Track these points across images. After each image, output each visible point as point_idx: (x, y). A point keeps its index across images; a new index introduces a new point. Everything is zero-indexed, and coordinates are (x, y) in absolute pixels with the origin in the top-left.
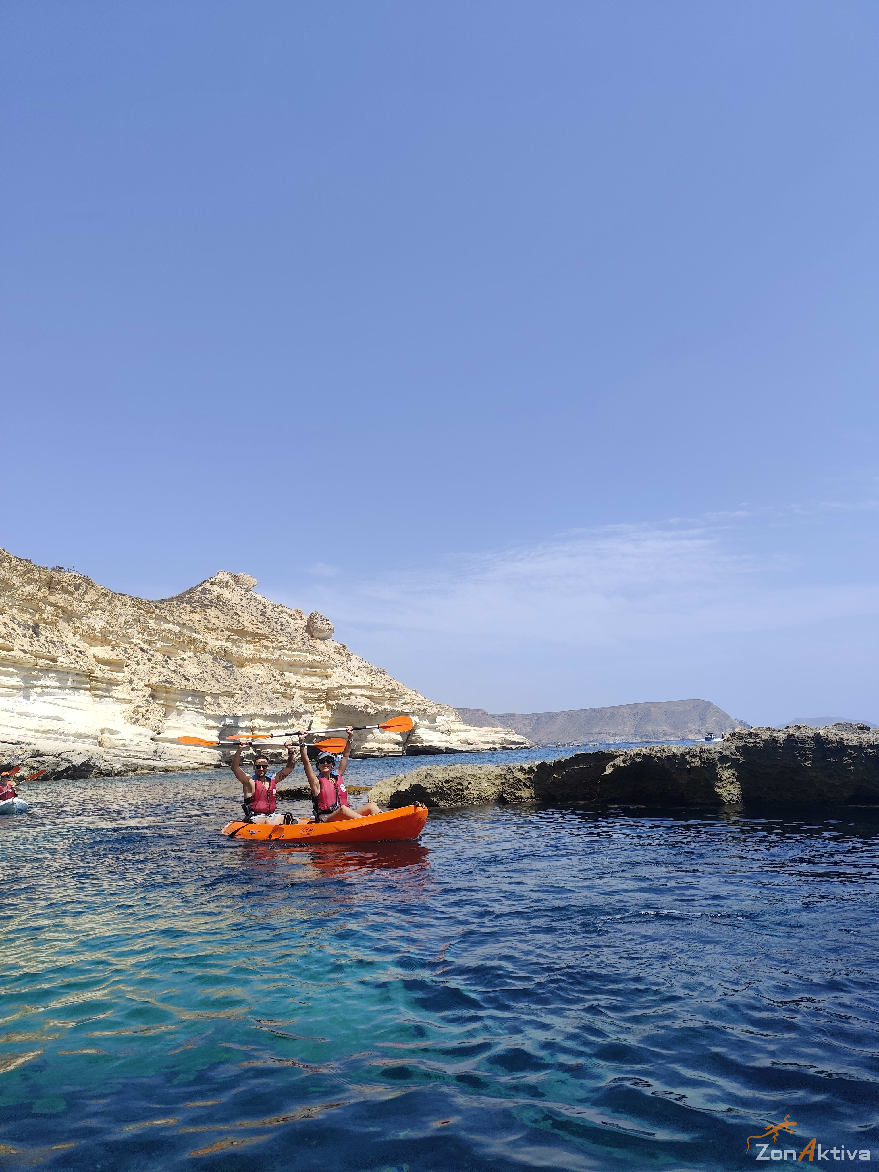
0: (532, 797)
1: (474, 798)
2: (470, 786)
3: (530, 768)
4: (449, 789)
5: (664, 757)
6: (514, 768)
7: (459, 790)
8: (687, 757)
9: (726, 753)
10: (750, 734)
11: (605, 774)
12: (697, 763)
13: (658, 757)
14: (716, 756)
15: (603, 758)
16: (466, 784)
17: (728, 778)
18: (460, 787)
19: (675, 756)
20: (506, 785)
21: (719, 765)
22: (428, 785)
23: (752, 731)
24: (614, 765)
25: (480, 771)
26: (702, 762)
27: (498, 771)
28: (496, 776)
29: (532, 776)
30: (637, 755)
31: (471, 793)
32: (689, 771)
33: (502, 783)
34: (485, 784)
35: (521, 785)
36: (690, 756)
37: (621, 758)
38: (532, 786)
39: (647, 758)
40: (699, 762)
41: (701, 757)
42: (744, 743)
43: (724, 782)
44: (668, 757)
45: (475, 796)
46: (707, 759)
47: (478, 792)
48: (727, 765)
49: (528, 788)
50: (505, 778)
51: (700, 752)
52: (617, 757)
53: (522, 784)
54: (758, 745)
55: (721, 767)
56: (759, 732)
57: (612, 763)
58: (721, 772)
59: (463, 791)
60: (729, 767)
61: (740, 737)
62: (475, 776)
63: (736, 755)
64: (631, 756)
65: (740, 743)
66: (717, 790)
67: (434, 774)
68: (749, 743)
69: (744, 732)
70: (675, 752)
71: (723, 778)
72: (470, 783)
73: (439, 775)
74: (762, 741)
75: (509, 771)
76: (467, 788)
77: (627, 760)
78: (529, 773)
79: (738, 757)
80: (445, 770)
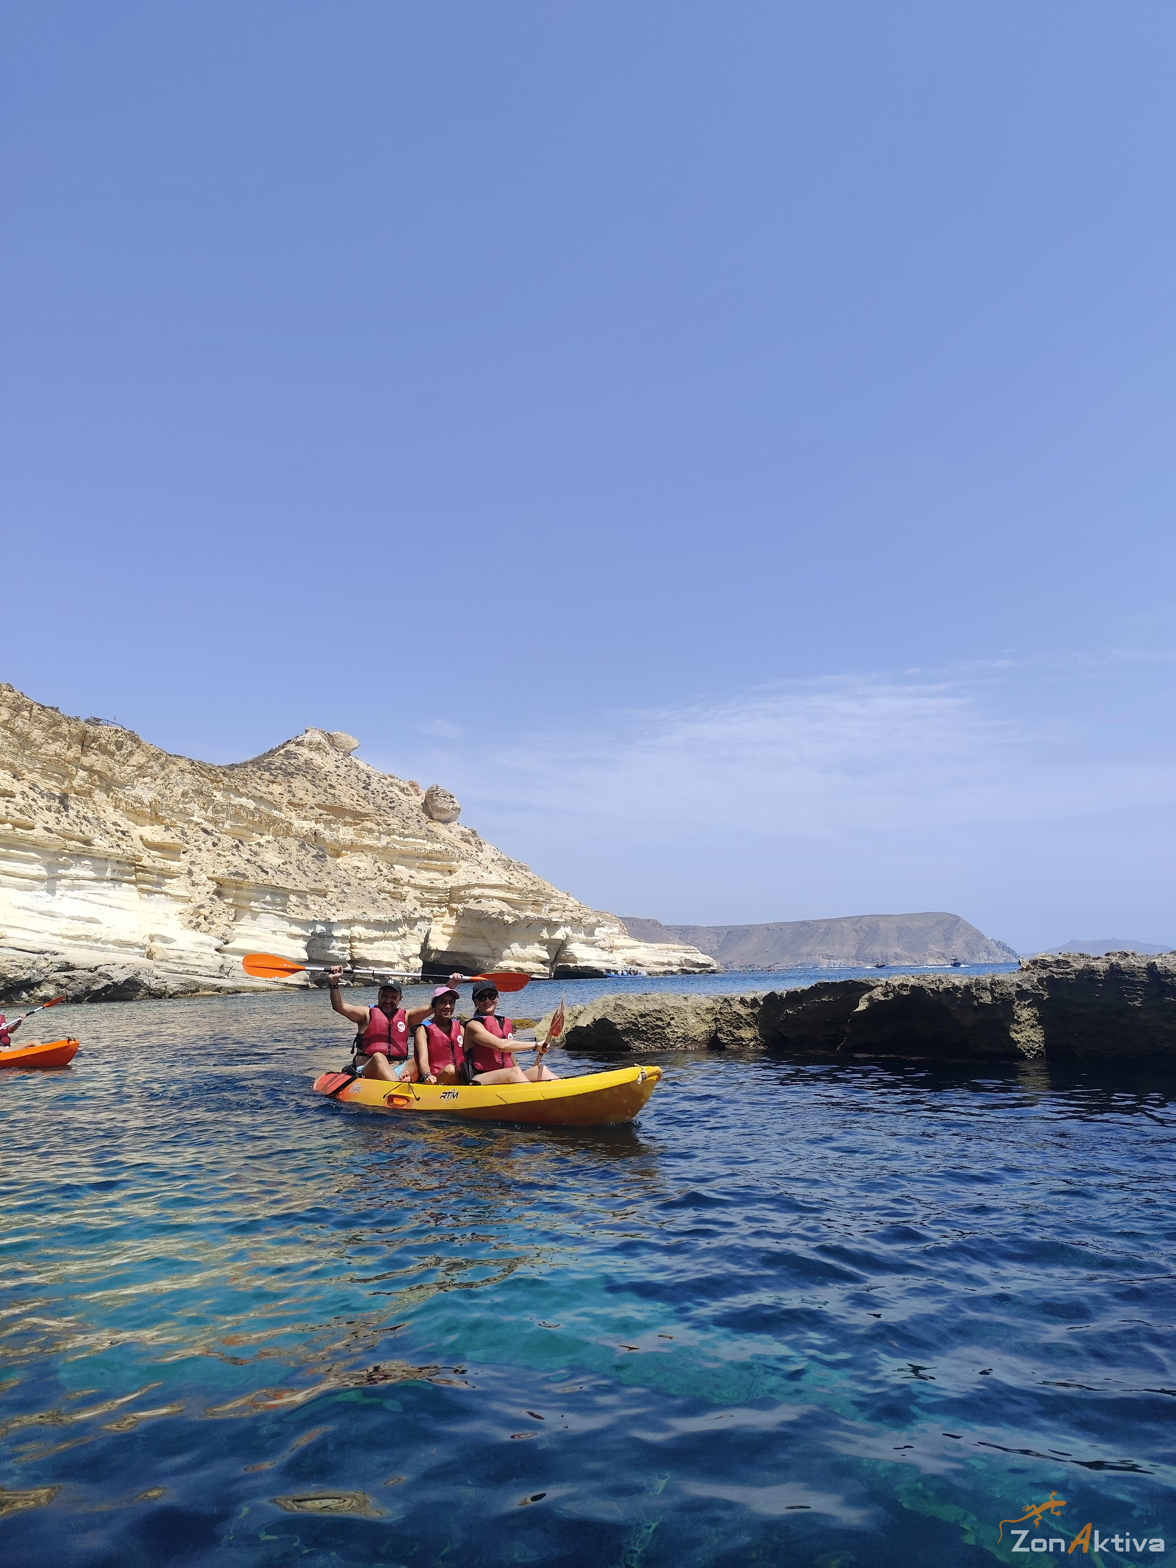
0: (756, 1038)
1: (678, 1038)
2: (672, 1022)
3: (755, 1001)
4: (645, 1025)
5: (941, 990)
6: (733, 999)
7: (658, 1027)
8: (974, 990)
9: (1026, 986)
10: (1058, 962)
11: (857, 1010)
12: (987, 998)
13: (932, 990)
14: (1013, 990)
15: (855, 989)
16: (668, 1019)
17: (1027, 1020)
18: (659, 1023)
19: (956, 988)
20: (722, 1021)
21: (1017, 1002)
22: (617, 1020)
23: (1060, 957)
24: (870, 999)
25: (685, 1003)
26: (994, 998)
27: (709, 1004)
28: (707, 1009)
29: (756, 1011)
30: (903, 986)
31: (675, 1031)
32: (975, 1008)
33: (716, 1020)
34: (692, 1020)
35: (741, 1023)
36: (977, 990)
37: (879, 989)
38: (756, 1024)
39: (917, 990)
40: (990, 997)
41: (992, 991)
42: (1049, 974)
43: (1022, 1025)
44: (946, 990)
45: (680, 1035)
46: (1001, 994)
47: (683, 1031)
48: (1027, 1003)
49: (750, 1026)
50: (721, 1013)
51: (992, 984)
52: (873, 988)
53: (743, 1021)
54: (1069, 977)
55: (1019, 1004)
56: (1070, 960)
57: (866, 996)
58: (1019, 1012)
59: (664, 1028)
60: (1029, 1005)
61: (1043, 965)
62: (679, 1009)
63: (1038, 989)
64: (894, 987)
65: (1044, 974)
66: (1013, 1035)
67: (625, 1005)
68: (1056, 973)
69: (1049, 959)
70: (957, 983)
71: (1022, 1019)
72: (672, 1019)
73: (633, 1007)
74: (1075, 971)
75: (726, 1004)
76: (669, 1024)
77: (889, 992)
78: (752, 1007)
79: (1042, 992)
80: (639, 999)
